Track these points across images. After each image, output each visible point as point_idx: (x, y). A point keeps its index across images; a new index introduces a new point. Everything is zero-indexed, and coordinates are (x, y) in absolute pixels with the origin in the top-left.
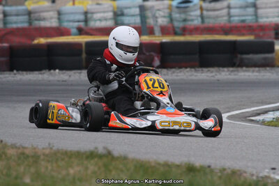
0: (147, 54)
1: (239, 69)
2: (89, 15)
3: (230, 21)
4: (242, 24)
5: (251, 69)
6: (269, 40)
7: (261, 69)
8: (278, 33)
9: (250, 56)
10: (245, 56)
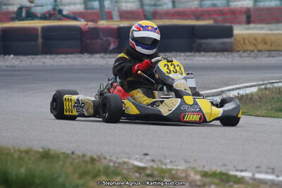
0: (105, 39)
1: (197, 54)
3: (201, 6)
4: (214, 8)
5: (208, 54)
6: (228, 25)
7: (218, 53)
8: (249, 17)
9: (209, 41)
10: (203, 41)
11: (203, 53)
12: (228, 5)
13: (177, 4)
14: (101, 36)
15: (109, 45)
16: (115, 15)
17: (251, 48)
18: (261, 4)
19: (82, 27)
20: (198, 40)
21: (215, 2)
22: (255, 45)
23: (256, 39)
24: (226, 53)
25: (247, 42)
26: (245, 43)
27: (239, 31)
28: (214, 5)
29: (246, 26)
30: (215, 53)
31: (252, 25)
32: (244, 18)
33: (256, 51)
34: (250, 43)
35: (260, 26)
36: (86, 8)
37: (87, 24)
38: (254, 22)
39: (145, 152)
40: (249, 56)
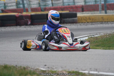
0: (25, 20)
1: (63, 24)
2: (6, 4)
3: (63, 5)
4: (69, 6)
5: (68, 24)
6: (75, 12)
7: (71, 24)
8: (83, 9)
9: (67, 19)
10: (65, 19)
11: (65, 24)
12: (74, 4)
13: (54, 5)
14: (24, 19)
15: (28, 22)
16: (29, 10)
17: (84, 21)
19: (16, 15)
20: (63, 19)
21: (69, 3)
22: (86, 20)
23: (86, 18)
24: (74, 24)
25: (83, 19)
26: (82, 19)
27: (79, 15)
28: (69, 5)
29: (82, 13)
30: (70, 24)
31: (84, 12)
32: (81, 9)
33: (86, 23)
34: (84, 19)
35: (87, 12)
36: (17, 7)
37: (18, 14)
38: (85, 11)
39: (45, 64)
40: (84, 25)
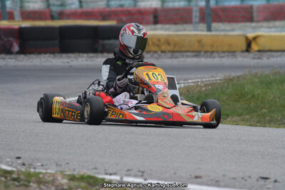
0: (6, 39)
1: (100, 55)
3: (108, 6)
4: (120, 9)
8: (157, 17)
9: (112, 41)
10: (107, 42)
12: (135, 5)
13: (84, 5)
14: (2, 37)
15: (11, 45)
16: (17, 14)
17: (154, 49)
18: (170, 5)
20: (101, 42)
21: (123, 2)
22: (158, 46)
23: (159, 40)
28: (121, 6)
29: (153, 26)
31: (159, 26)
32: (151, 18)
33: (159, 53)
34: (154, 44)
35: (167, 26)
38: (162, 23)
40: (152, 57)
